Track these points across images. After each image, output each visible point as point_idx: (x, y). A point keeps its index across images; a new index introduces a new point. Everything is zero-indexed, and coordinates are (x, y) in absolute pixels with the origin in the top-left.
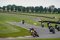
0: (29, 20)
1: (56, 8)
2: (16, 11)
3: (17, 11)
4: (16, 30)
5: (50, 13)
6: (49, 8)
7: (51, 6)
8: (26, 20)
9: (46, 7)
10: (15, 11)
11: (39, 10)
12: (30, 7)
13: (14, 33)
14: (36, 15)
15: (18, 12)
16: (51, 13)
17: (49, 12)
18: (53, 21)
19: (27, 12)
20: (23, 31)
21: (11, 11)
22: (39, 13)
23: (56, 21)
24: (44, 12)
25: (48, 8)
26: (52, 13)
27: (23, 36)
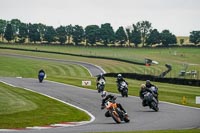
0: (66, 69)
1: (156, 30)
2: (22, 42)
3: (27, 40)
4: (24, 103)
5: (136, 47)
6: (132, 29)
7: (138, 24)
8: (57, 71)
9: (121, 28)
10: (18, 39)
11: (100, 36)
12: (70, 27)
13: (16, 115)
14: (89, 54)
15: (29, 44)
16: (141, 45)
17: (132, 44)
18: (146, 73)
19: (61, 44)
20: (48, 109)
21: (5, 41)
22: (98, 46)
23: (157, 75)
24: (117, 44)
25: (128, 30)
26: (143, 46)
27: (46, 125)
